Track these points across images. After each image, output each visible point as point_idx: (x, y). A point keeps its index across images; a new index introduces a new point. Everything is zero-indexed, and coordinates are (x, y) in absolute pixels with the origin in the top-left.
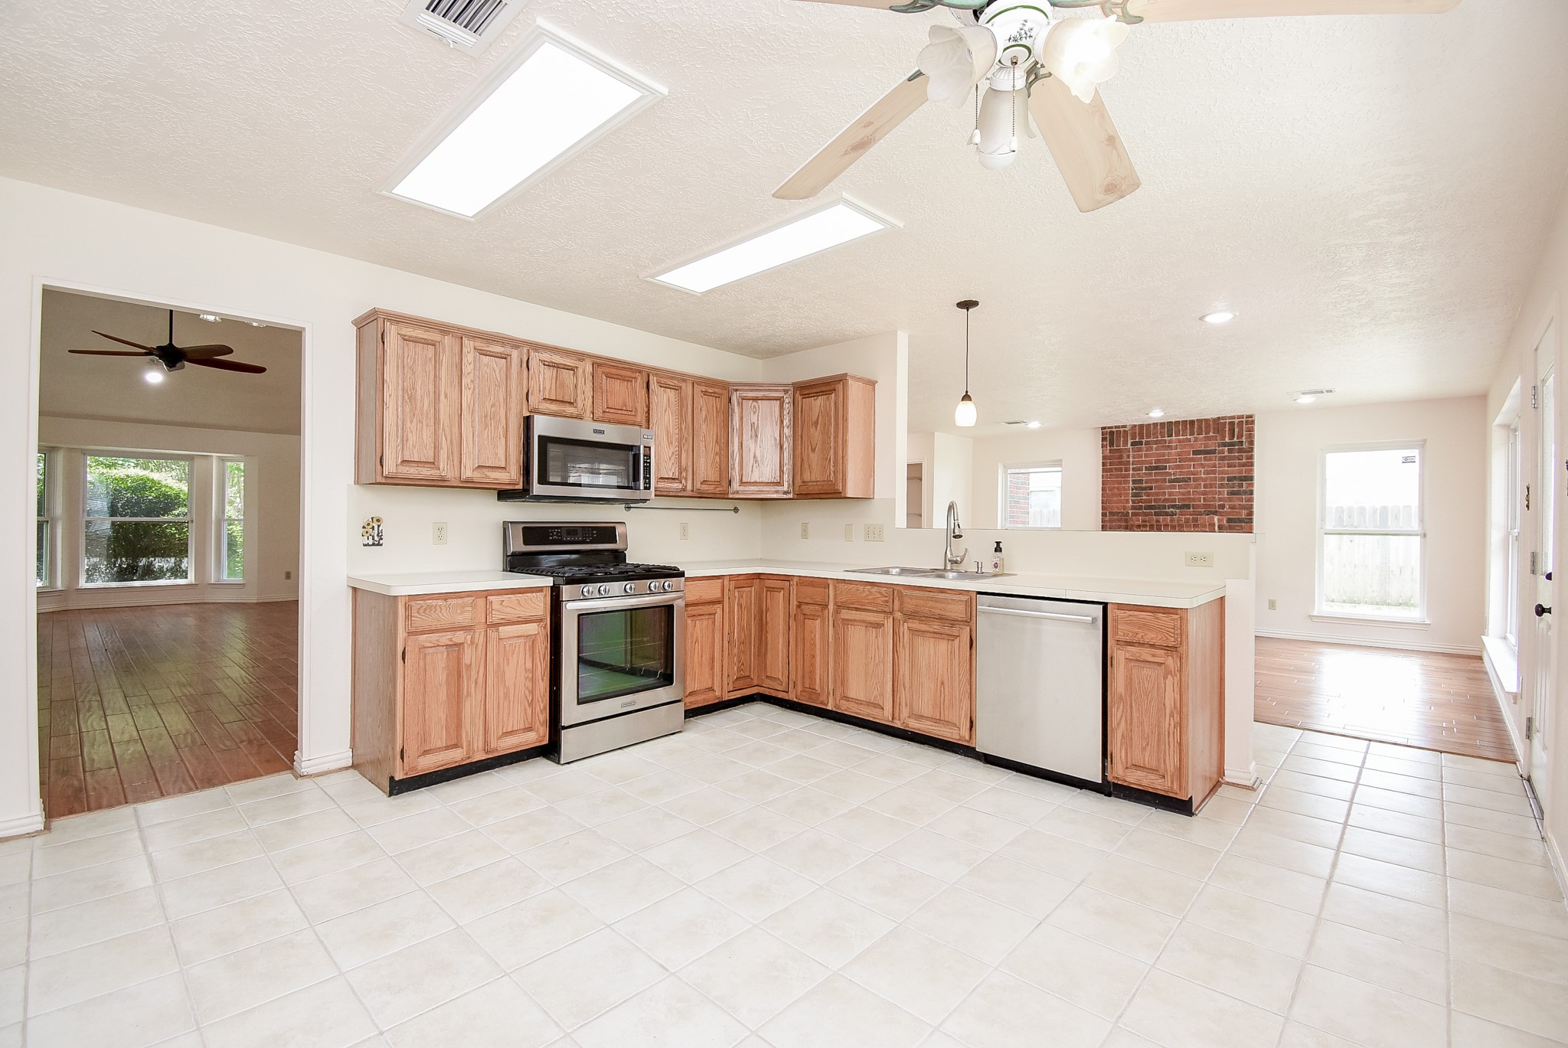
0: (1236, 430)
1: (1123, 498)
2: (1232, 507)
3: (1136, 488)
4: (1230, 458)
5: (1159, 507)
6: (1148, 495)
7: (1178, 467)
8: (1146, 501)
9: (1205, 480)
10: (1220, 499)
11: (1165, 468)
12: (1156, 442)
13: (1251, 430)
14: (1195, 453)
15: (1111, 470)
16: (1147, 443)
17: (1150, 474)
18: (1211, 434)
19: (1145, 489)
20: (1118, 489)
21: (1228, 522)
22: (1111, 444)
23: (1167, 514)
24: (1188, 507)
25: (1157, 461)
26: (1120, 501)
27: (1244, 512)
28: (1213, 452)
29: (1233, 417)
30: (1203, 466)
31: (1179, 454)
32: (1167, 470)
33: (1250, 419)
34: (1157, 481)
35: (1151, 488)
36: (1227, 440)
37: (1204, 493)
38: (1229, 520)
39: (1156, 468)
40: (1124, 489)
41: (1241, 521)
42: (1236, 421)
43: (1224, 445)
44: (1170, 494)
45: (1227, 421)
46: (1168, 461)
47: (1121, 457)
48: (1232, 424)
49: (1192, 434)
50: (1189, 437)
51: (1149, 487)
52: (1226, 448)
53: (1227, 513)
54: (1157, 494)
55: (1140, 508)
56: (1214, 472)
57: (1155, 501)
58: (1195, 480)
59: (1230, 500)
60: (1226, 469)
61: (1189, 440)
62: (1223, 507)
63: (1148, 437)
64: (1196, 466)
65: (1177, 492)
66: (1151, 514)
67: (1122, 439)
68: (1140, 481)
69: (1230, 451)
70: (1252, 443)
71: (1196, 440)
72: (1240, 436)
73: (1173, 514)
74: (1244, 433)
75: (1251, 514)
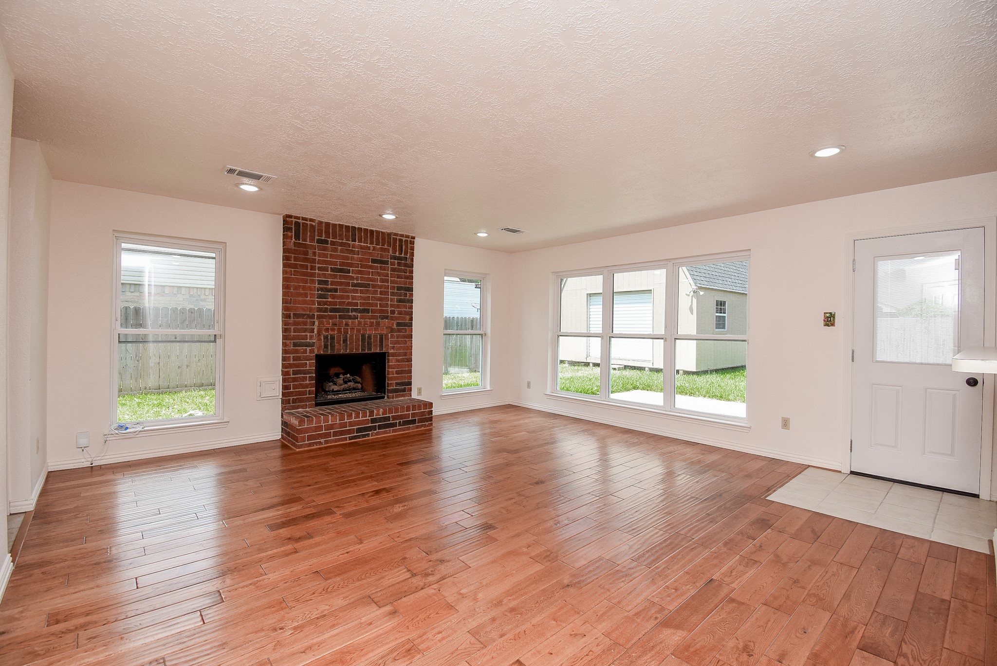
0: (404, 247)
1: (309, 298)
2: (400, 313)
3: (322, 289)
4: (400, 271)
5: (343, 310)
6: (333, 297)
7: (360, 272)
8: (331, 303)
9: (381, 287)
10: (392, 306)
11: (349, 272)
12: (342, 244)
13: (412, 249)
14: (374, 261)
15: (295, 266)
16: (333, 243)
17: (335, 276)
18: (386, 247)
19: (330, 290)
20: (304, 288)
21: (397, 326)
22: (297, 237)
23: (350, 317)
24: (367, 311)
25: (342, 264)
26: (305, 302)
27: (408, 317)
28: (386, 263)
29: (402, 236)
30: (379, 274)
31: (361, 260)
32: (351, 274)
33: (413, 240)
34: (341, 284)
35: (336, 290)
36: (397, 254)
37: (380, 299)
38: (398, 324)
39: (341, 271)
40: (310, 289)
41: (405, 325)
42: (404, 239)
43: (395, 258)
44: (354, 298)
45: (398, 237)
46: (351, 265)
47: (306, 253)
48: (401, 241)
49: (372, 243)
50: (369, 245)
51: (334, 289)
52: (396, 261)
53: (396, 318)
54: (342, 297)
55: (326, 310)
56: (387, 281)
57: (341, 303)
58: (374, 286)
59: (398, 306)
60: (396, 279)
61: (369, 248)
62: (393, 312)
63: (335, 237)
64: (374, 273)
65: (357, 297)
66: (336, 317)
67: (309, 234)
68: (326, 282)
69: (399, 264)
70: (412, 260)
71: (374, 249)
72: (406, 253)
73: (356, 318)
74: (409, 251)
75: (411, 319)
